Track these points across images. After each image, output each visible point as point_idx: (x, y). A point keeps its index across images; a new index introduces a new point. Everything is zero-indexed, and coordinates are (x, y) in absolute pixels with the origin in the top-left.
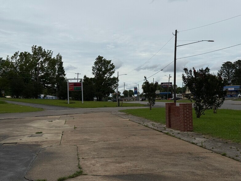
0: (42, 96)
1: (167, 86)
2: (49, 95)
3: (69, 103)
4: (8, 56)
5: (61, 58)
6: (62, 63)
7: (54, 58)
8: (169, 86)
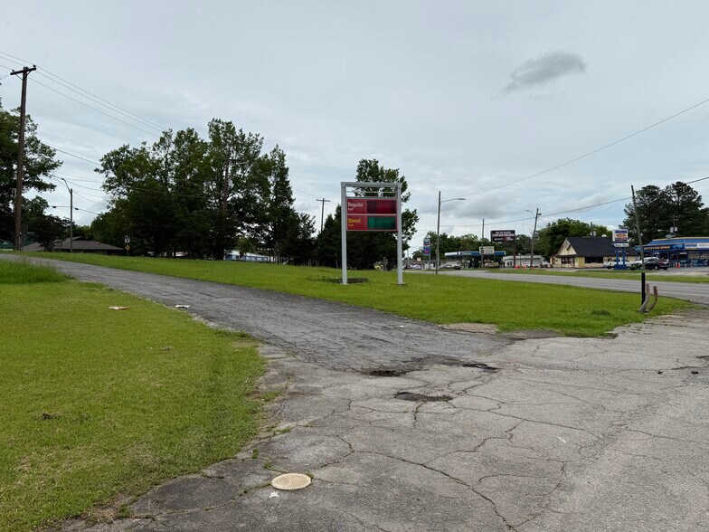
0: (235, 253)
1: (504, 237)
2: (252, 252)
3: (345, 282)
4: (145, 143)
5: (282, 157)
6: (284, 172)
7: (266, 156)
8: (509, 239)
